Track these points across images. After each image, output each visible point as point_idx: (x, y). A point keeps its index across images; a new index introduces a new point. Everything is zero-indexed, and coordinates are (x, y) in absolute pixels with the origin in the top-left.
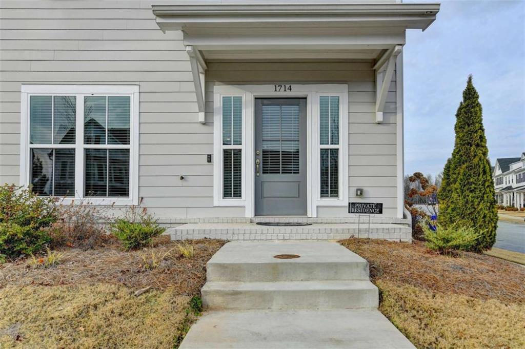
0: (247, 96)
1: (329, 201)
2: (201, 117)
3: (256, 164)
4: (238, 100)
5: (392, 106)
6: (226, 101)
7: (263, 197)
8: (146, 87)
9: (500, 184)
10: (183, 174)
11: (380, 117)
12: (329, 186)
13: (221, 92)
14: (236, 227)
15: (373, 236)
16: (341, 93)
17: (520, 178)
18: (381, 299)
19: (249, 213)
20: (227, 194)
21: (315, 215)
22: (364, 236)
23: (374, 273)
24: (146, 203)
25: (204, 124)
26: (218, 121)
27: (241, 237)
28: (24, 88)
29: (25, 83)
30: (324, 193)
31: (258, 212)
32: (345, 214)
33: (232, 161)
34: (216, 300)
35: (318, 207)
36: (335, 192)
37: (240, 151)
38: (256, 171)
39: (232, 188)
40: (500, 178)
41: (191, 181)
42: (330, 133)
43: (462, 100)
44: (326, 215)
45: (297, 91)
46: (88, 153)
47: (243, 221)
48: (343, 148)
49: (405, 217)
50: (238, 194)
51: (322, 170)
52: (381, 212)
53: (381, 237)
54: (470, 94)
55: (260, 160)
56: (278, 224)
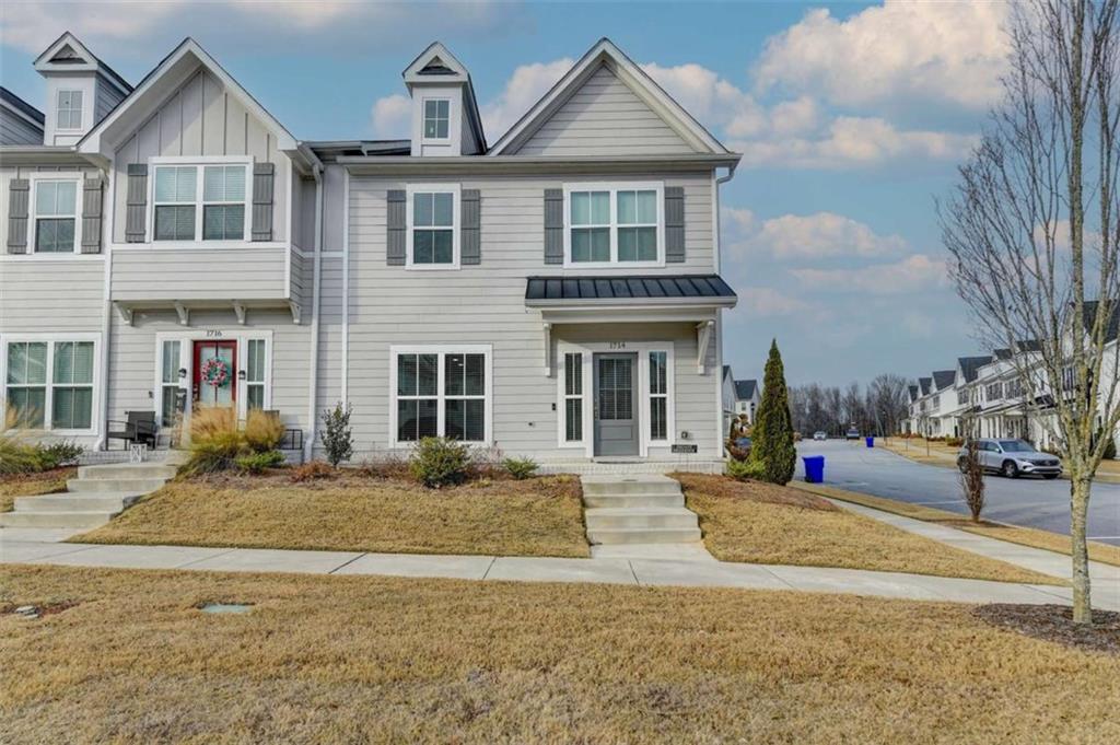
0: (587, 353)
1: (659, 443)
2: (547, 371)
3: (594, 411)
4: (579, 356)
5: (712, 360)
6: (568, 357)
7: (600, 440)
8: (498, 345)
9: (996, 398)
10: (531, 421)
11: (701, 370)
12: (658, 429)
13: (564, 349)
14: (577, 465)
15: (691, 471)
16: (667, 348)
17: (1011, 390)
18: (686, 502)
19: (590, 453)
20: (569, 437)
21: (646, 455)
22: (684, 470)
23: (684, 488)
24: (500, 446)
25: (549, 377)
26: (562, 374)
27: (589, 472)
28: (392, 347)
29: (394, 343)
30: (654, 435)
31: (597, 452)
32: (669, 454)
33: (574, 409)
34: (593, 502)
35: (649, 448)
36: (663, 435)
37: (580, 400)
38: (595, 417)
39: (574, 433)
40: (996, 385)
41: (538, 427)
42: (658, 383)
43: (768, 357)
44: (656, 455)
45: (630, 347)
46: (448, 402)
47: (585, 460)
48: (669, 396)
49: (725, 456)
50: (579, 437)
51: (652, 424)
52: (696, 451)
53: (698, 471)
54: (774, 353)
55: (598, 408)
56: (615, 463)
